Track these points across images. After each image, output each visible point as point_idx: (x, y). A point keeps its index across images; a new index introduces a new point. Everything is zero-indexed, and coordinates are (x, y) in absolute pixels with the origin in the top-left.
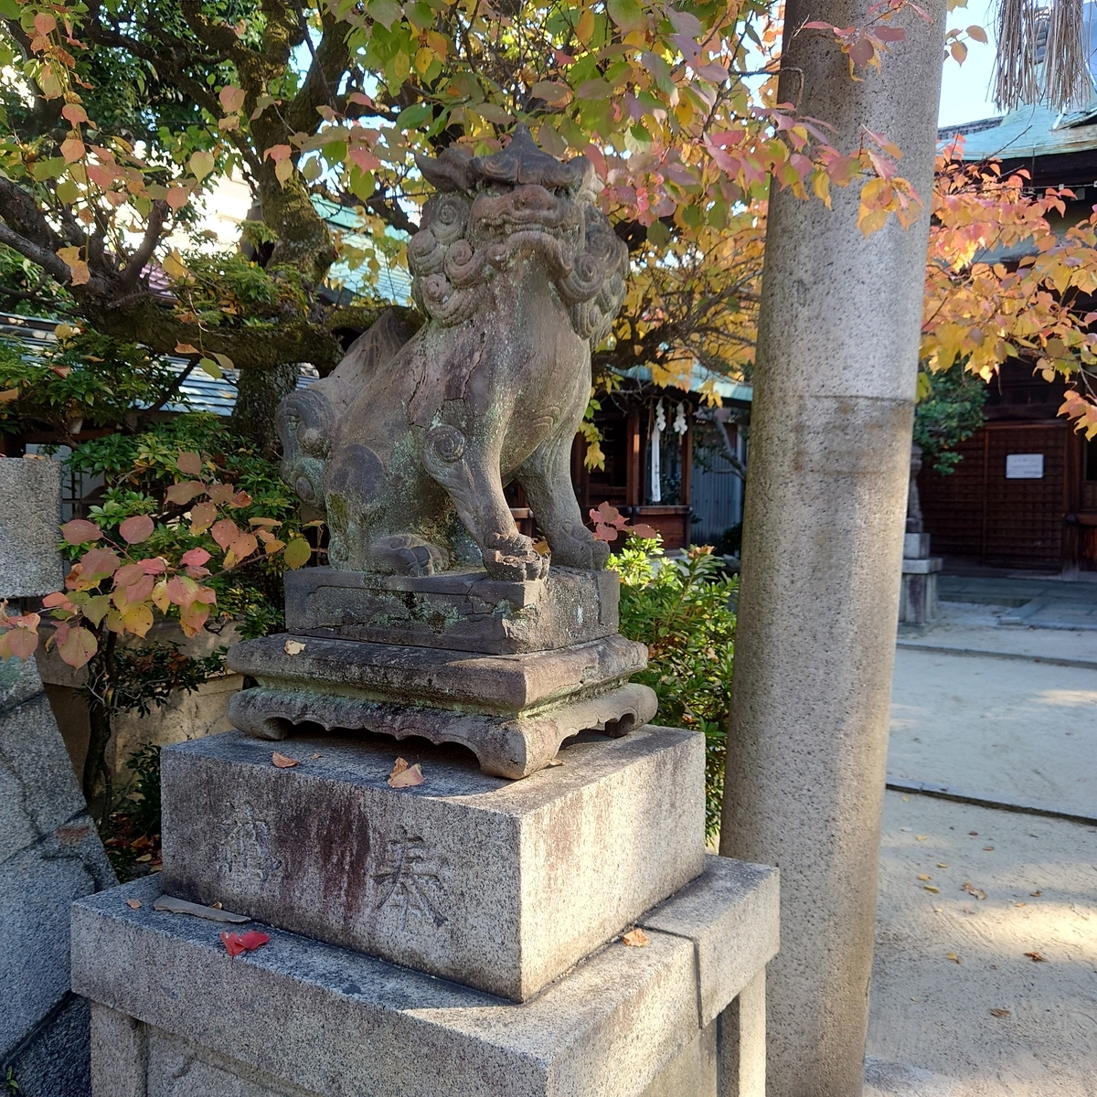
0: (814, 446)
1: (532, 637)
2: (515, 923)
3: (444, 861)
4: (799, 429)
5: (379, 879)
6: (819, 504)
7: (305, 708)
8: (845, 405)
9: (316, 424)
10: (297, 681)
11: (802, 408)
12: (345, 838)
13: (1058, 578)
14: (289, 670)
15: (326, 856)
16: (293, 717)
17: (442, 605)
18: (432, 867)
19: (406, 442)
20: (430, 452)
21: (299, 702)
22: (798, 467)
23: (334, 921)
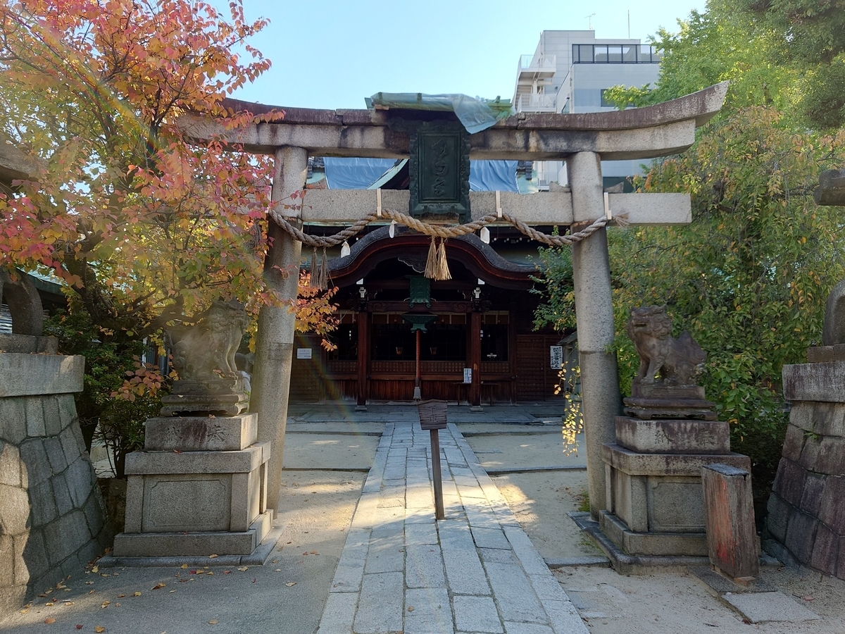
0: (273, 354)
1: (235, 391)
2: (240, 437)
3: (225, 429)
4: (270, 350)
5: (209, 436)
6: (274, 367)
7: (184, 408)
8: (280, 345)
9: (185, 350)
10: (182, 403)
11: (270, 345)
12: (200, 429)
13: (318, 403)
14: (180, 401)
15: (195, 434)
16: (180, 410)
17: (216, 386)
18: (222, 431)
19: (209, 355)
20: (215, 357)
21: (181, 407)
22: (269, 358)
23: (197, 446)
